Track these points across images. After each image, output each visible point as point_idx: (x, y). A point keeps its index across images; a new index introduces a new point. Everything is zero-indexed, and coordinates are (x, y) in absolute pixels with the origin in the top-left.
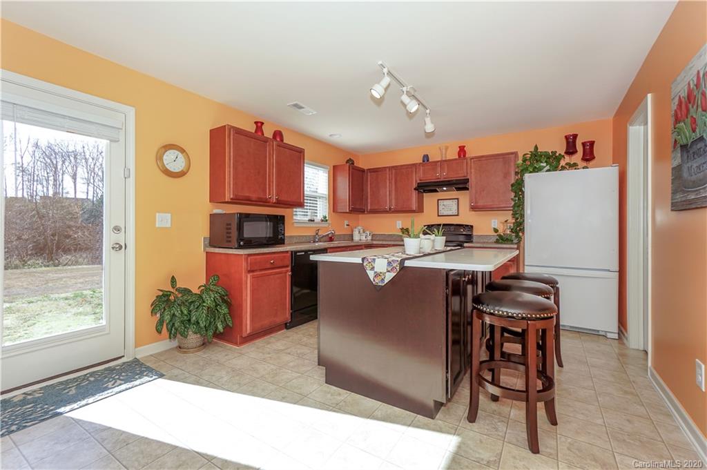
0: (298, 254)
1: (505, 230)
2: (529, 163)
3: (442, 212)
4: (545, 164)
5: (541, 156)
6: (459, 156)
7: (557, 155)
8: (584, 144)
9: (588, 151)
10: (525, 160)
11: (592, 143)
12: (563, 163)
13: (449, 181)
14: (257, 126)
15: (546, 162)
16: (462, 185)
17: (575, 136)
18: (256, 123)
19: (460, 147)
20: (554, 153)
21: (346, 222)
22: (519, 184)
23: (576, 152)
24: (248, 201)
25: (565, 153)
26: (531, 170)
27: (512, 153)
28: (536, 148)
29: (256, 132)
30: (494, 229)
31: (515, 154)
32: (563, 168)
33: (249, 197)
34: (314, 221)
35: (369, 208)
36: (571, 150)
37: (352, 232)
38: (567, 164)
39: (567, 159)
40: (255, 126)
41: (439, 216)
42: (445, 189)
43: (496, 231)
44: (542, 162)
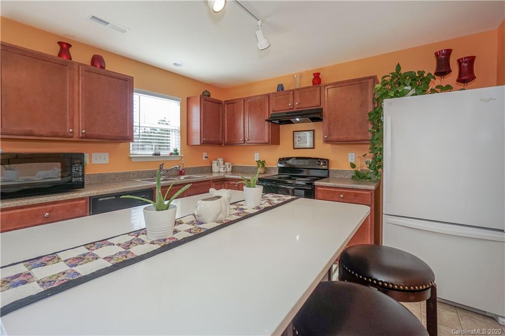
0: (100, 200)
1: (363, 166)
2: (390, 87)
3: (297, 145)
4: (409, 88)
5: (406, 77)
6: (314, 83)
7: (425, 75)
8: (460, 62)
9: (465, 70)
10: (384, 84)
11: (471, 60)
12: (432, 86)
13: (302, 111)
14: (62, 48)
15: (411, 84)
16: (315, 116)
17: (449, 52)
18: (60, 43)
19: (314, 74)
20: (421, 73)
21: (205, 154)
22: (377, 113)
23: (450, 71)
24: (29, 136)
25: (435, 74)
26: (392, 95)
27: (370, 78)
28: (398, 67)
29: (60, 55)
30: (351, 163)
31: (374, 79)
32: (433, 91)
33: (31, 131)
34: (159, 155)
35: (226, 140)
36: (443, 69)
37: (212, 163)
38: (438, 87)
39: (438, 81)
40: (58, 47)
41: (294, 148)
42: (298, 119)
43: (353, 166)
44: (405, 85)
